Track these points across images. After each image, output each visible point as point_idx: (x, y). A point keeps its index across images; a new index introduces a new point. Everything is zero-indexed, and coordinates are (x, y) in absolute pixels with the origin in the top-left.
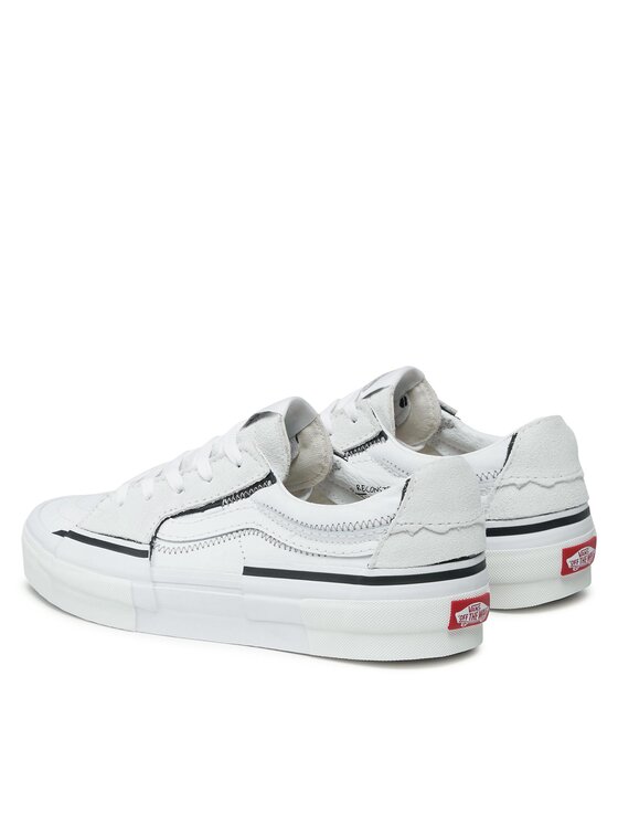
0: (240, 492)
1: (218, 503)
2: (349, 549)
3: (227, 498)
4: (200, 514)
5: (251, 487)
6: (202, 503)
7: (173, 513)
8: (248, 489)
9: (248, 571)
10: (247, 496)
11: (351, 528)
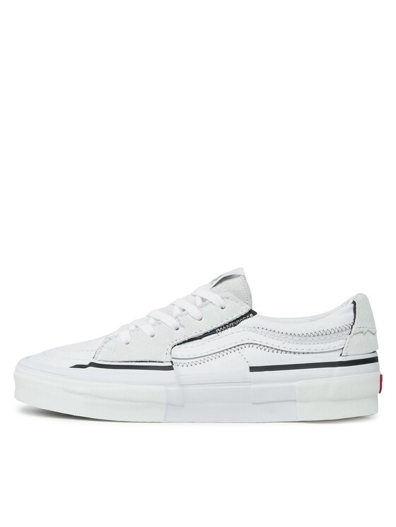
0: (229, 323)
1: (213, 332)
2: (326, 347)
3: (219, 328)
4: (199, 340)
5: (237, 319)
6: (201, 334)
7: (179, 341)
8: (235, 321)
9: (253, 369)
10: (235, 325)
11: (328, 333)
